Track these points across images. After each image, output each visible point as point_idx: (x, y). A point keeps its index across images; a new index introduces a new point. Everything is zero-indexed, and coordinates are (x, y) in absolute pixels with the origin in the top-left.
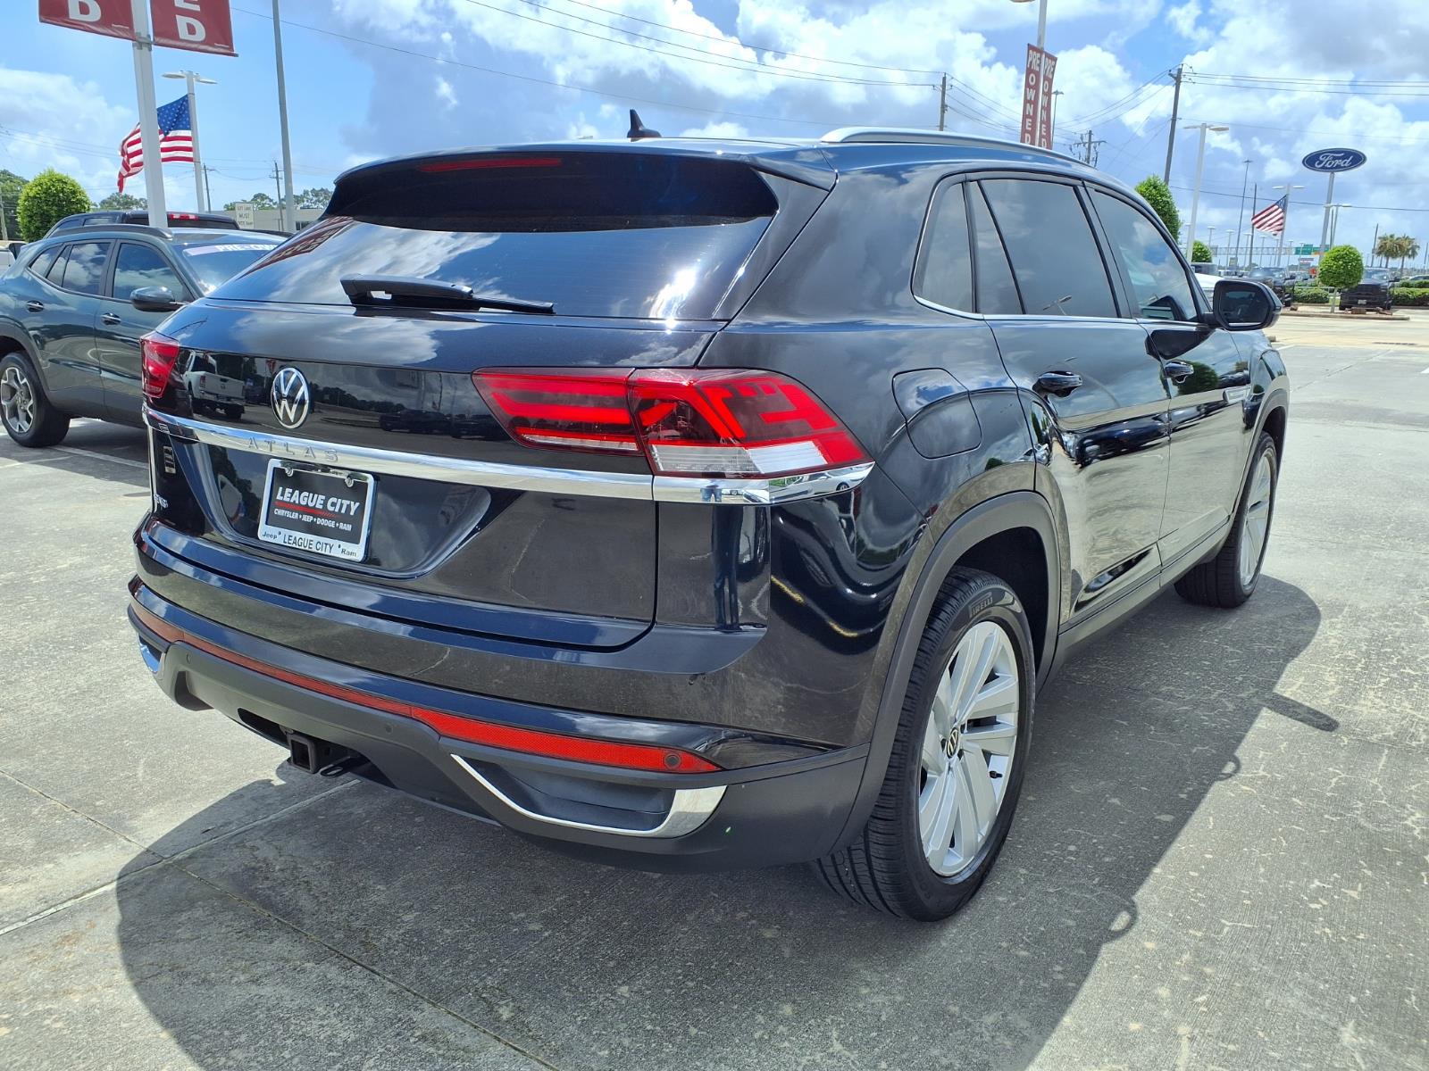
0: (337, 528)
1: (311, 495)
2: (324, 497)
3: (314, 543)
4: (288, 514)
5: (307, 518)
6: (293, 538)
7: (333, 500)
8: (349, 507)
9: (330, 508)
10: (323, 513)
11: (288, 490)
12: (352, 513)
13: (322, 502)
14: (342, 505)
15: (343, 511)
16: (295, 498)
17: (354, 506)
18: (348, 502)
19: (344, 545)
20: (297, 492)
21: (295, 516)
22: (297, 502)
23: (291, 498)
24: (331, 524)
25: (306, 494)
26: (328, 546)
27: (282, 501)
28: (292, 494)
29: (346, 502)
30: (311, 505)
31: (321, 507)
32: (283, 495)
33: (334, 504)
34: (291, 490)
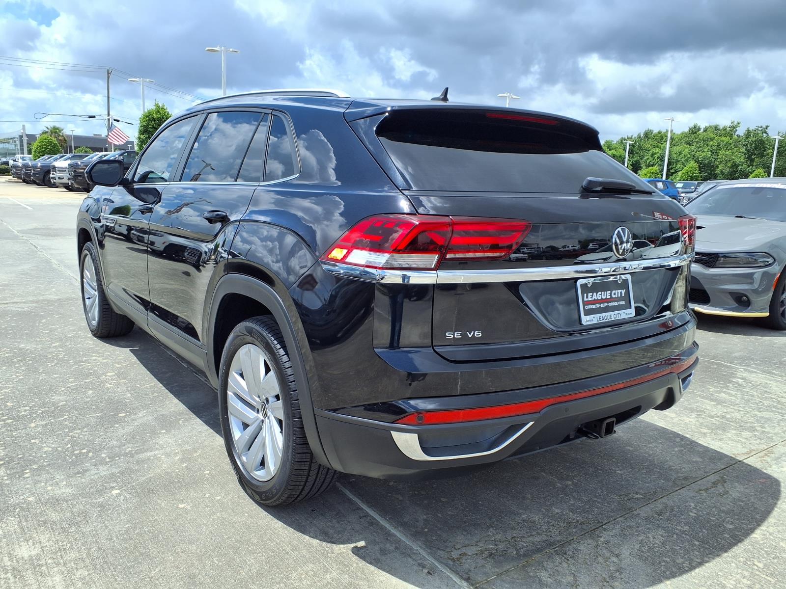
0: (619, 305)
1: (603, 293)
2: (610, 292)
3: (612, 316)
4: (593, 306)
5: (604, 305)
6: (601, 318)
7: (614, 292)
8: (621, 292)
9: (614, 296)
10: (611, 300)
11: (590, 294)
12: (623, 295)
13: (609, 294)
14: (618, 293)
15: (619, 296)
16: (595, 297)
17: (623, 292)
18: (620, 291)
19: (626, 311)
20: (595, 294)
21: (597, 306)
22: (596, 299)
23: (592, 298)
24: (616, 304)
25: (600, 293)
26: (619, 315)
27: (588, 301)
28: (592, 295)
29: (619, 291)
30: (604, 298)
31: (610, 297)
32: (587, 297)
33: (615, 294)
34: (591, 294)
